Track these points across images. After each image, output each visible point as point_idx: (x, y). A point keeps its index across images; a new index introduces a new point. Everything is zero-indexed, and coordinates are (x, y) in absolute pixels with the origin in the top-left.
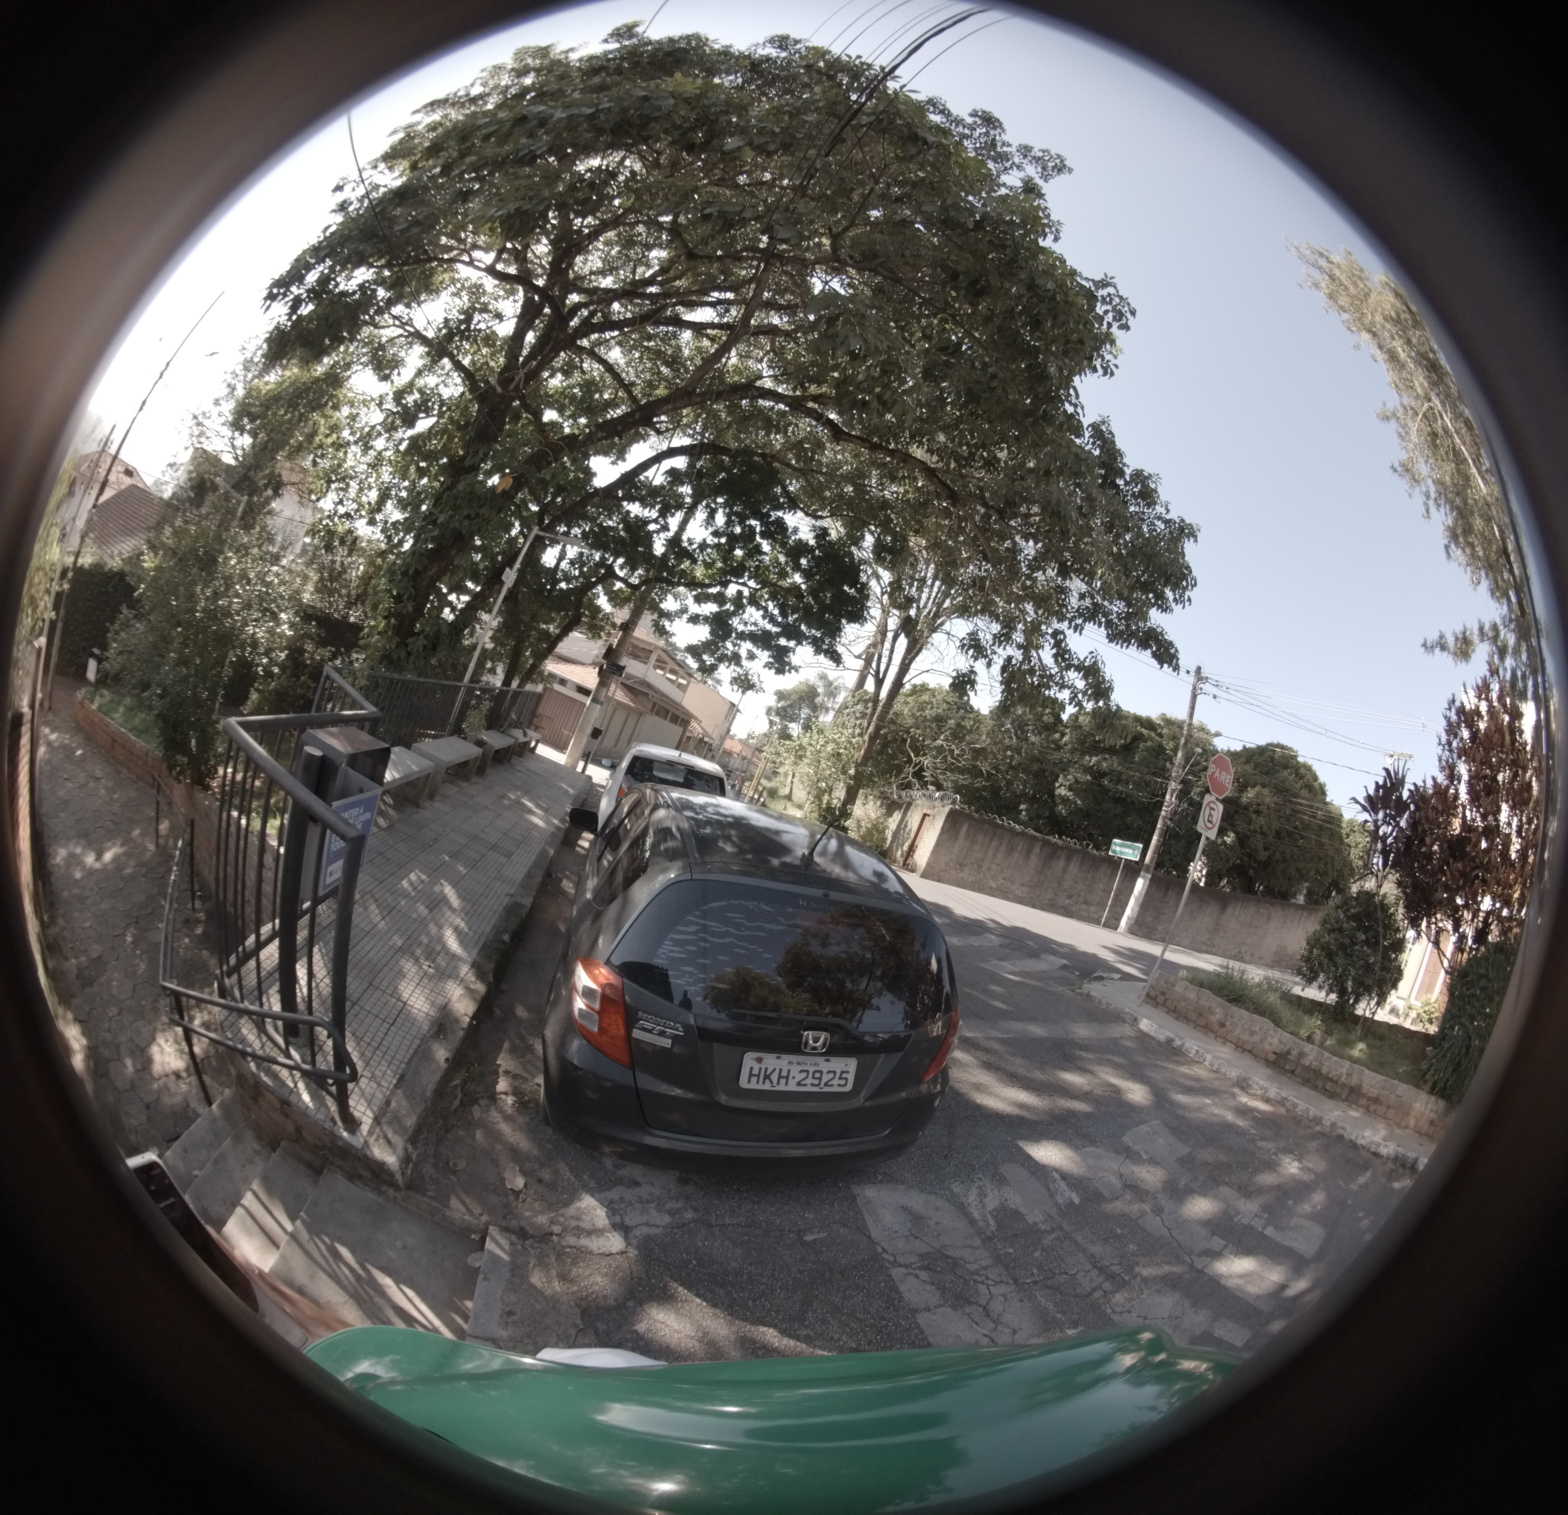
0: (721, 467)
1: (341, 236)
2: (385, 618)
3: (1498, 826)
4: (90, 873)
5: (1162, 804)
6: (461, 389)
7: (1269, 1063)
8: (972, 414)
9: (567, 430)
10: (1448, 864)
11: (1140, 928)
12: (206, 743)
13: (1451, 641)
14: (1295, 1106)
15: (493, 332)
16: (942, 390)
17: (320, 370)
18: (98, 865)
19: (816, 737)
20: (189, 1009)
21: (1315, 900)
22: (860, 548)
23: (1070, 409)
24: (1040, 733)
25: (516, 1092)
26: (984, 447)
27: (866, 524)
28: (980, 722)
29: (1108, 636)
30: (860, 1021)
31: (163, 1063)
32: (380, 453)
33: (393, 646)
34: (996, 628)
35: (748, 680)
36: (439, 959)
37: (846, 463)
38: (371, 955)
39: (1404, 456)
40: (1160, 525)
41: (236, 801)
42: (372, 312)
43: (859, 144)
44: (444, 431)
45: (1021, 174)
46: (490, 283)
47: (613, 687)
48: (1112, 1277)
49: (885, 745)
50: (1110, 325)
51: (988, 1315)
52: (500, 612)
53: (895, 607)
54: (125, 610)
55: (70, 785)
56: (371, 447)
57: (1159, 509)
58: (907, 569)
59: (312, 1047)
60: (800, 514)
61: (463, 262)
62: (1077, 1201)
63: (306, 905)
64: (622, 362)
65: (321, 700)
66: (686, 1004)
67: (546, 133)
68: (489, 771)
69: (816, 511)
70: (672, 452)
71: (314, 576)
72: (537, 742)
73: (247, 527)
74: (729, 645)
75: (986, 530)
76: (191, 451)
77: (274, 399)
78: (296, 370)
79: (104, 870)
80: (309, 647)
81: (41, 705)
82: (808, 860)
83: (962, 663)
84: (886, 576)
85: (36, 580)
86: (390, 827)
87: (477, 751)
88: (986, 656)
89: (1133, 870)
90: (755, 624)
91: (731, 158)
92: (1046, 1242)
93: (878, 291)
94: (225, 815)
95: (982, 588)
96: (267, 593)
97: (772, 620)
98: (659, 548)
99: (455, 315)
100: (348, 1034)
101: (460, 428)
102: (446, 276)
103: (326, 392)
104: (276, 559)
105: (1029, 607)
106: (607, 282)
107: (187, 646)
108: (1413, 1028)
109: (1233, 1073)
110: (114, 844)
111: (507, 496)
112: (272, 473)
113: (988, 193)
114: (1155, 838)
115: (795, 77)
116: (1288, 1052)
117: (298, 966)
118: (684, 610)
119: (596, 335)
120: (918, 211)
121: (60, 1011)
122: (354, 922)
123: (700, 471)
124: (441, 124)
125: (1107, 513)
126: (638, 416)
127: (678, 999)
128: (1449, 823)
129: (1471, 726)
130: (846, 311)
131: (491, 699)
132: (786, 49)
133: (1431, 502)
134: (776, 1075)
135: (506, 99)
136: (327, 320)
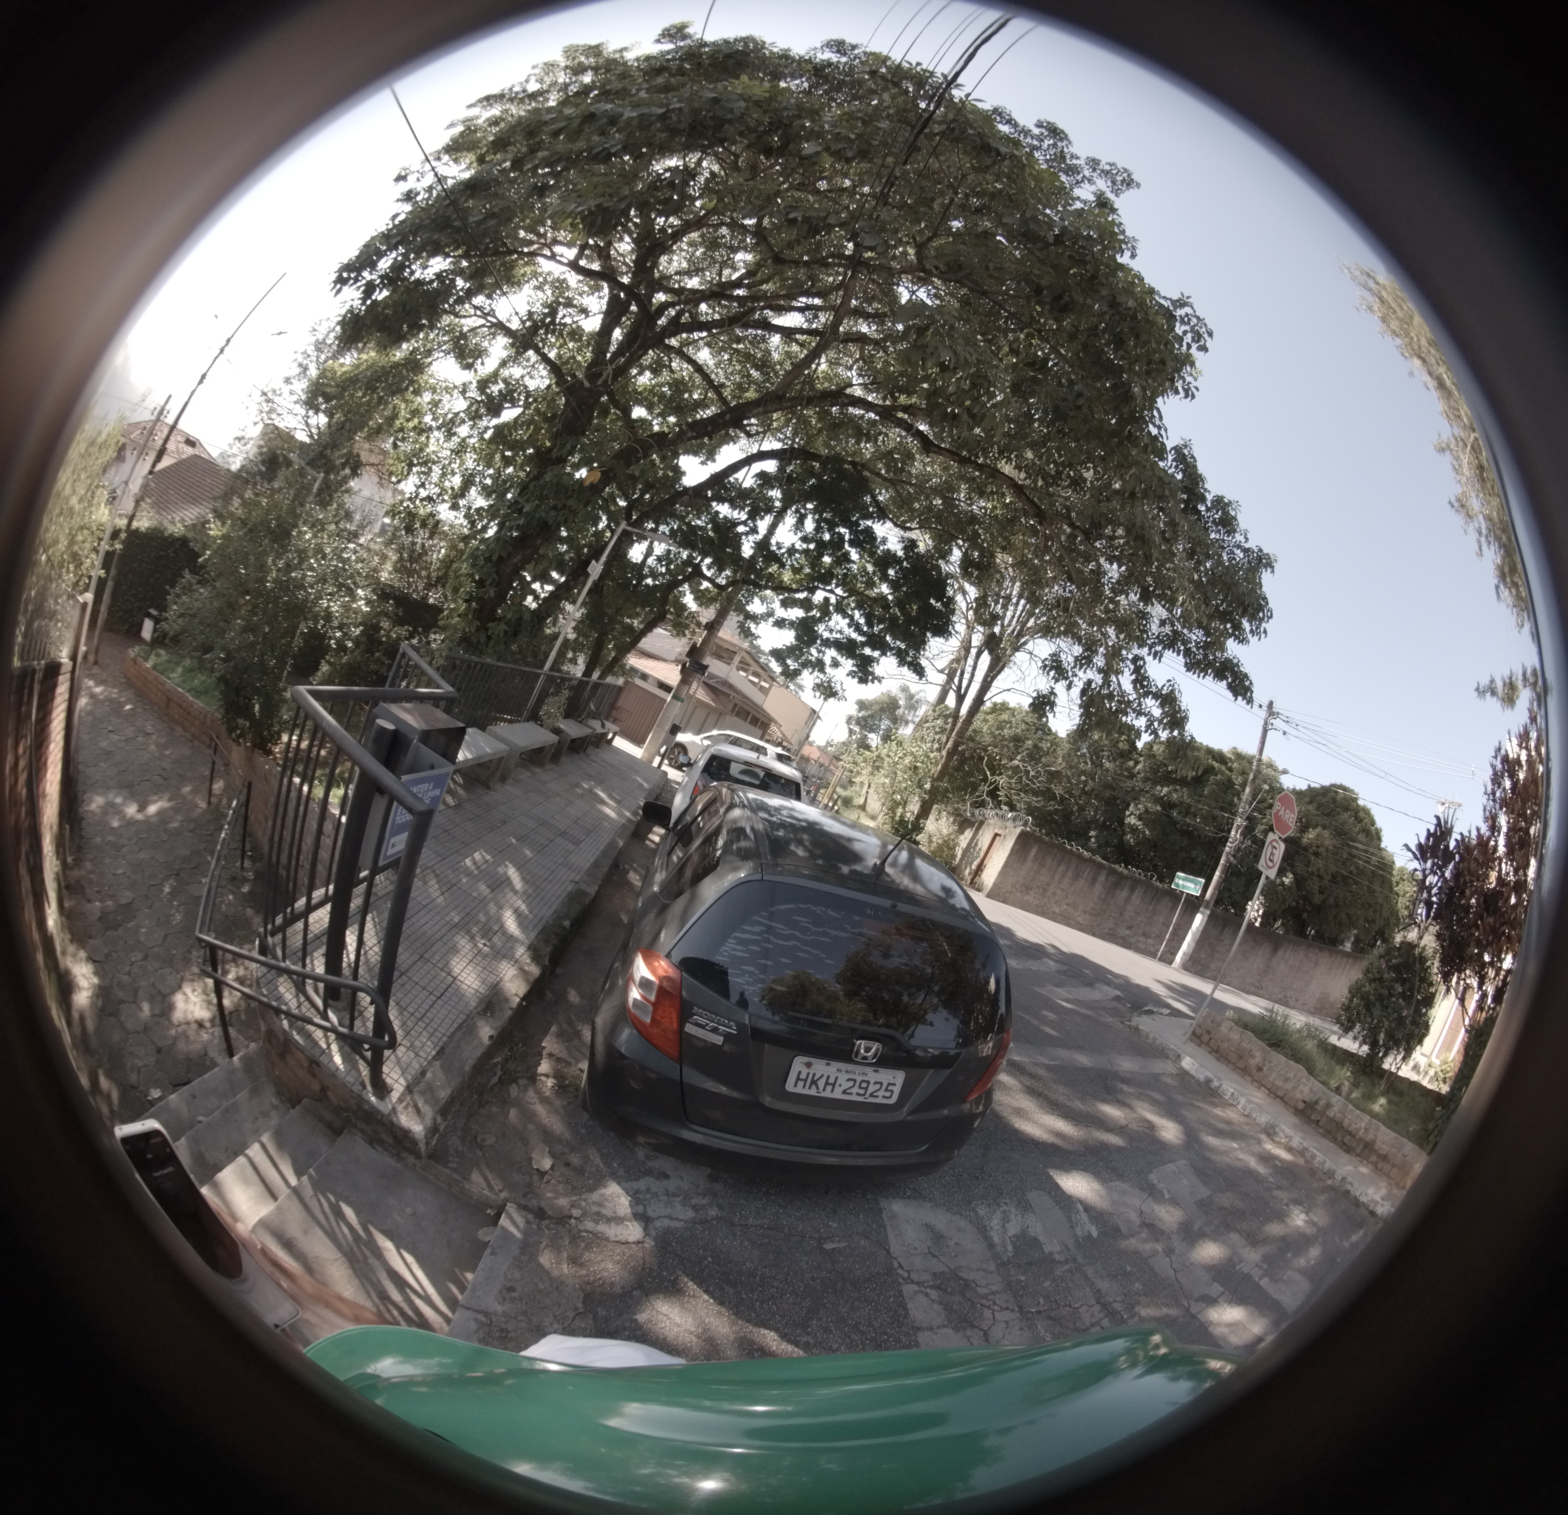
0: (811, 473)
1: (412, 225)
2: (466, 601)
3: (1526, 881)
4: (130, 823)
5: (1226, 840)
6: (547, 382)
7: (1298, 1112)
8: (1059, 431)
9: (656, 428)
10: (1482, 918)
11: (1193, 965)
12: (271, 708)
13: (1499, 685)
14: (1314, 1157)
15: (579, 327)
16: (1030, 406)
17: (400, 353)
18: (140, 817)
19: (894, 747)
20: (224, 962)
21: (1361, 948)
22: (947, 562)
23: (1154, 431)
24: (1115, 760)
25: (558, 1075)
26: (1071, 466)
27: (954, 538)
28: (1057, 745)
29: (1186, 664)
30: (912, 1036)
31: (185, 1011)
32: (464, 440)
33: (473, 629)
34: (1078, 650)
35: (830, 687)
36: (496, 939)
37: (935, 475)
38: (425, 928)
39: (1458, 490)
40: (1239, 554)
41: (300, 768)
42: (451, 301)
43: (935, 153)
44: (530, 422)
45: (1093, 188)
46: (573, 279)
47: (694, 685)
48: (1112, 1314)
49: (962, 762)
50: (1189, 346)
51: (987, 1340)
52: (584, 604)
53: (980, 624)
54: (187, 574)
55: (115, 737)
56: (455, 434)
57: (1239, 538)
58: (993, 585)
59: (352, 1011)
60: (889, 524)
61: (545, 256)
62: (1095, 1234)
63: (364, 874)
64: (711, 363)
65: (395, 676)
66: (743, 1003)
67: (618, 131)
68: (563, 759)
69: (905, 522)
70: (762, 456)
71: (393, 556)
72: (615, 734)
73: (324, 504)
74: (813, 651)
76: (260, 426)
77: (350, 381)
78: (373, 354)
79: (147, 821)
80: (385, 624)
81: (85, 657)
82: (879, 870)
83: (1043, 684)
84: (973, 592)
85: (80, 538)
86: (458, 806)
87: (554, 738)
88: (1066, 678)
90: (841, 632)
91: (809, 163)
92: (1058, 1272)
93: (965, 302)
94: (285, 781)
95: (1066, 610)
96: (345, 570)
97: (858, 629)
98: (747, 550)
99: (538, 308)
100: (392, 1003)
101: (546, 420)
102: (528, 270)
103: (407, 378)
104: (354, 536)
105: (1111, 631)
106: (693, 283)
107: (256, 614)
108: (1430, 1087)
109: (1263, 1119)
110: (160, 798)
111: (595, 489)
112: (350, 453)
113: (1064, 207)
114: (1217, 873)
115: (860, 83)
116: (1316, 1102)
117: (348, 933)
118: (770, 614)
119: (684, 335)
120: (1000, 223)
121: (71, 948)
122: (412, 895)
123: (790, 476)
124: (502, 119)
125: (1190, 539)
126: (728, 417)
127: (734, 997)
128: (1487, 876)
129: (1512, 775)
130: (934, 322)
131: (571, 688)
132: (845, 54)
133: (1483, 539)
134: (823, 1081)
135: (568, 97)
136: (404, 307)
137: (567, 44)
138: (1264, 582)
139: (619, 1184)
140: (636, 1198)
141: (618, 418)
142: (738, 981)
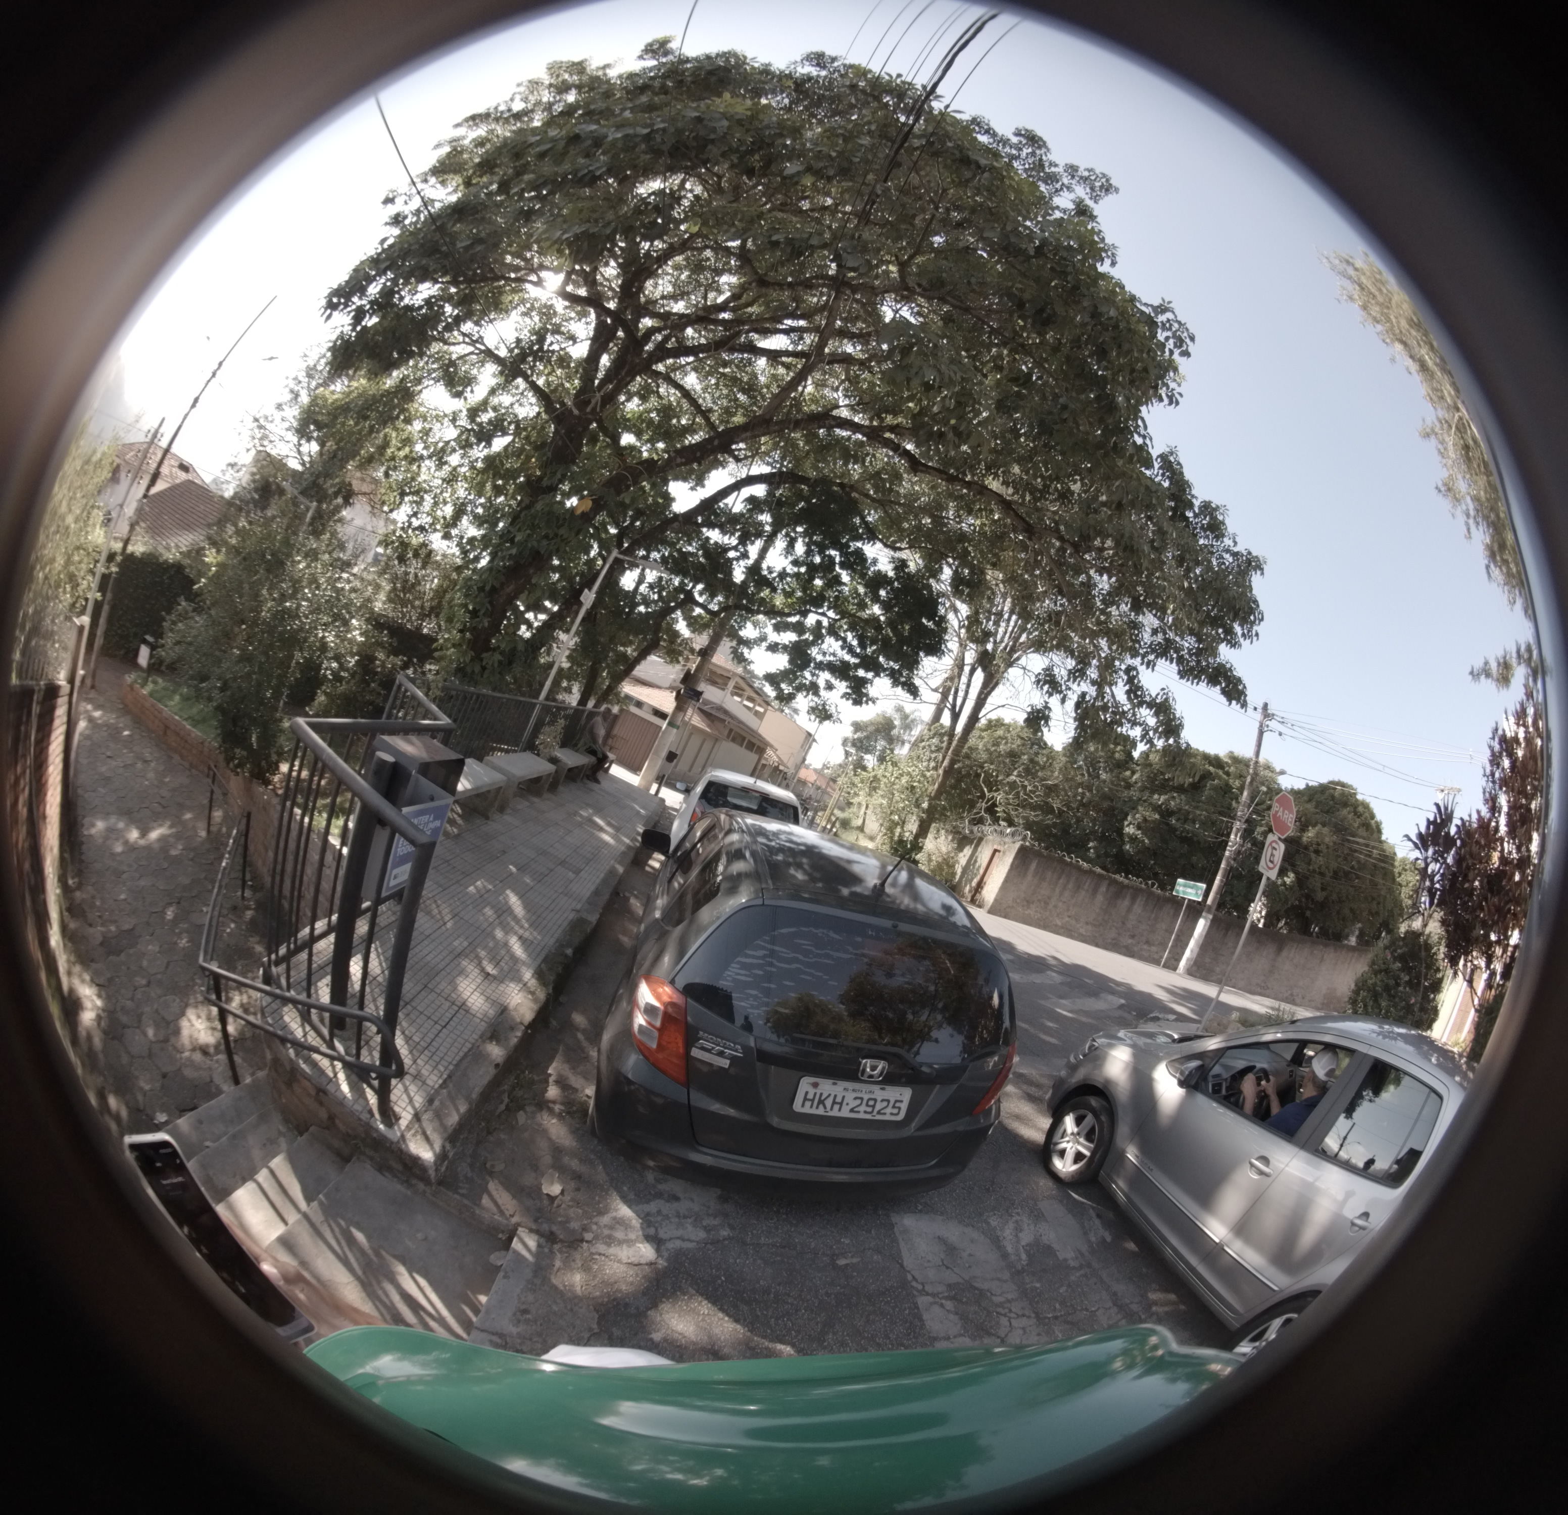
0: (800, 496)
1: (401, 249)
2: (461, 631)
3: (1529, 857)
4: (131, 848)
5: (1225, 844)
6: (537, 409)
8: (1045, 445)
9: (645, 455)
10: (1486, 899)
11: (1198, 970)
12: (268, 738)
13: (1494, 666)
15: (567, 354)
16: (1015, 421)
17: (390, 382)
18: (142, 842)
19: (890, 768)
20: (228, 991)
21: (1365, 942)
22: (938, 581)
23: (1139, 441)
24: (1111, 771)
25: (566, 1102)
26: (1058, 479)
27: (944, 556)
28: (1053, 758)
29: (1179, 672)
30: (917, 1053)
31: (191, 1037)
32: (455, 469)
33: (468, 660)
34: (1071, 663)
35: (826, 711)
37: (924, 494)
38: (428, 958)
39: (1445, 474)
40: (1228, 558)
41: (300, 799)
42: (440, 328)
43: (915, 168)
44: (518, 453)
45: (1072, 196)
46: (560, 305)
47: (690, 712)
48: (1131, 1315)
49: (959, 781)
50: (1171, 352)
52: (577, 633)
53: (972, 641)
54: (183, 602)
55: (113, 763)
56: (446, 463)
58: (984, 603)
59: (359, 1041)
60: (879, 545)
61: (531, 282)
62: (1110, 1239)
63: (367, 904)
64: (698, 388)
65: (393, 707)
66: (748, 1027)
67: (603, 153)
68: (561, 788)
69: (895, 542)
70: (750, 480)
71: (387, 587)
73: (317, 534)
74: (807, 674)
75: (1061, 564)
76: (253, 452)
77: (342, 409)
78: (363, 381)
79: (148, 848)
80: (381, 655)
81: (83, 681)
82: (879, 890)
83: (1037, 698)
84: (964, 609)
85: (76, 558)
86: (458, 836)
87: (551, 768)
88: (1060, 692)
89: (1195, 910)
90: (834, 655)
91: (790, 182)
92: (1073, 1278)
93: (947, 319)
94: (286, 812)
95: (1058, 623)
96: (339, 600)
97: (851, 650)
98: (738, 575)
99: (525, 335)
100: (398, 1033)
101: (537, 448)
102: (515, 296)
103: (397, 406)
104: (346, 565)
105: (1103, 643)
106: (679, 307)
107: (251, 644)
110: (161, 826)
111: (587, 518)
112: (343, 482)
113: (1044, 217)
114: (1218, 878)
115: (840, 97)
117: (352, 961)
118: (763, 638)
119: (670, 361)
120: (979, 237)
122: (416, 925)
123: (779, 500)
124: (488, 140)
125: (1178, 546)
126: (716, 442)
127: (739, 1021)
128: (1489, 857)
129: (1511, 755)
130: (920, 341)
131: (566, 717)
132: (824, 68)
133: (1471, 521)
134: (830, 1100)
135: (553, 117)
136: (394, 333)
137: (551, 60)
138: (1254, 584)
139: (630, 1207)
140: (647, 1220)
141: (608, 446)
142: (742, 1004)
